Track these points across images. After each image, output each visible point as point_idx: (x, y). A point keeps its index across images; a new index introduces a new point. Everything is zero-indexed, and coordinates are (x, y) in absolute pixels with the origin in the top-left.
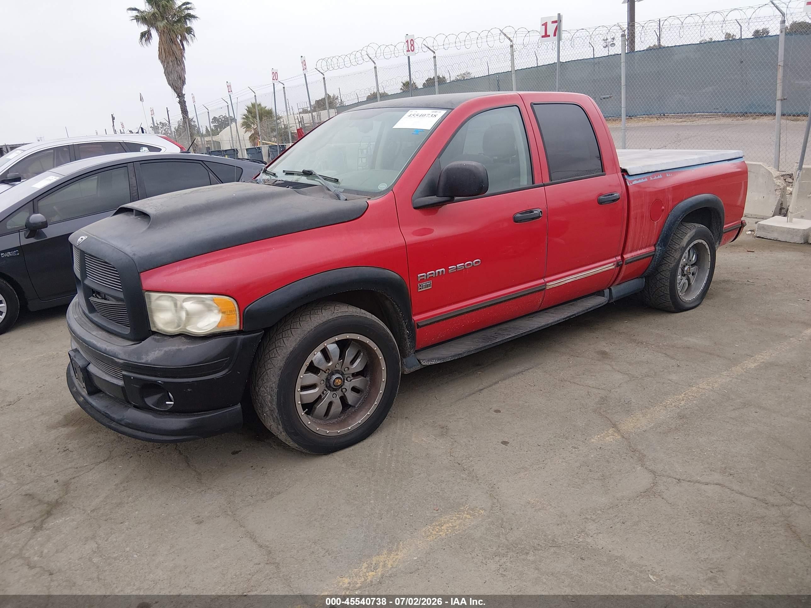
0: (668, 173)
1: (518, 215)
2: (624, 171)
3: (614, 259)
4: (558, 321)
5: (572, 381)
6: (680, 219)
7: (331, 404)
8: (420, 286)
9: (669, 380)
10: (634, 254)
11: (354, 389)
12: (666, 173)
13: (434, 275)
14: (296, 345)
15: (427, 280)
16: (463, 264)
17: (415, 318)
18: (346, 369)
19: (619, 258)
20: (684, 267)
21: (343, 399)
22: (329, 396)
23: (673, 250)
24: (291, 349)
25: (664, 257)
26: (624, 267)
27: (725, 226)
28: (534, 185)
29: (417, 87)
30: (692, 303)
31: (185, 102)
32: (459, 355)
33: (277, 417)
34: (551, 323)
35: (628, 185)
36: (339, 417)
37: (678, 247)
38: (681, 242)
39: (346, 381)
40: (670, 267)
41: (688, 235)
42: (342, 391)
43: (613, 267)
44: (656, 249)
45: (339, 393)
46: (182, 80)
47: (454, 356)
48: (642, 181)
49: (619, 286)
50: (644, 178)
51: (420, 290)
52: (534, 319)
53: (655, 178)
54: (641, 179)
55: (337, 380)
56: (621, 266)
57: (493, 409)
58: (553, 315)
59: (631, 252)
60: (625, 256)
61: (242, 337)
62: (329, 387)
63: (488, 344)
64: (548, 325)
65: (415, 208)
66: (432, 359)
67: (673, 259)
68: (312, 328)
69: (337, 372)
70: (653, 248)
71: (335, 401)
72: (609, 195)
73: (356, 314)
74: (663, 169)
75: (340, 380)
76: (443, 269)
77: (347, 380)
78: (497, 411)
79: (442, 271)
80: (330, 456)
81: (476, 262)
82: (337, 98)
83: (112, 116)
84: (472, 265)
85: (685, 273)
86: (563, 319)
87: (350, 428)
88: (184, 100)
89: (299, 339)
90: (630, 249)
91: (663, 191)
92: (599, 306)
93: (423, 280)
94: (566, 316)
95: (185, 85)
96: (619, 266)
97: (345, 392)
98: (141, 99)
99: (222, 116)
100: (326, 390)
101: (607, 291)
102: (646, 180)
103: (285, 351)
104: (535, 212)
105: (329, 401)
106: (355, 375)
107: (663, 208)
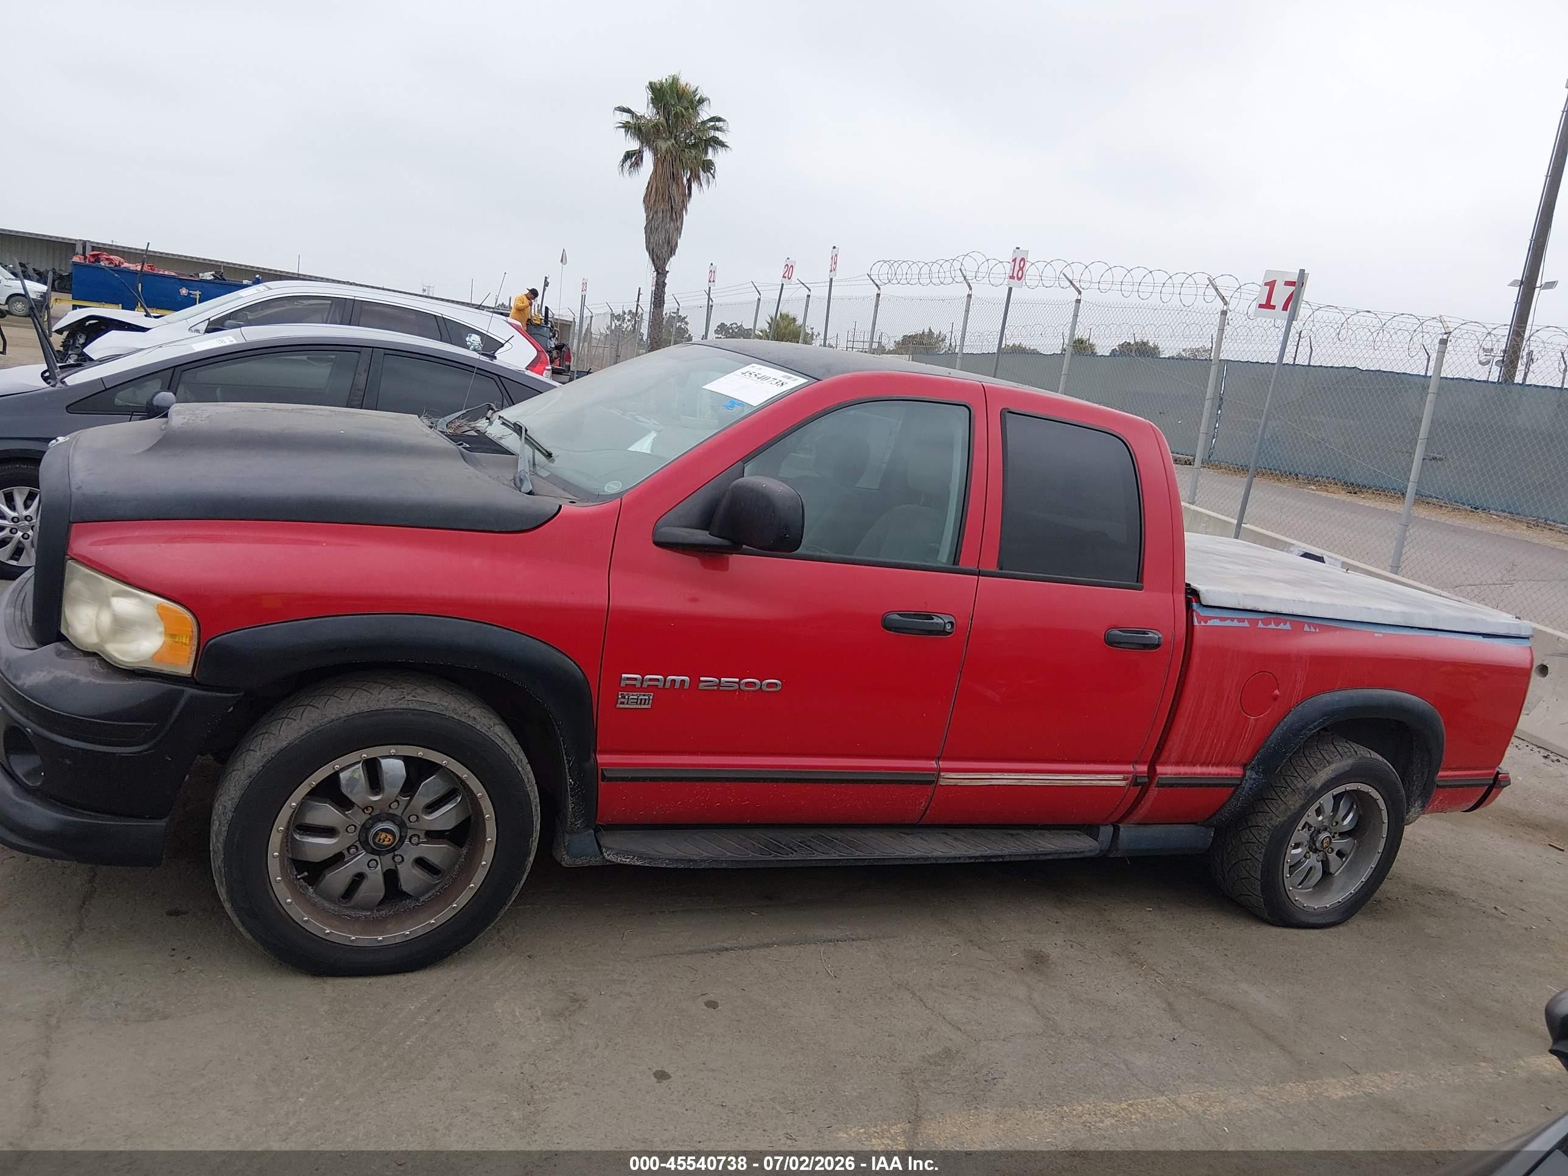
0: (1309, 625)
1: (896, 617)
2: (1192, 594)
3: (1130, 768)
4: (955, 858)
5: (918, 994)
6: (1315, 727)
7: (360, 877)
8: (623, 697)
9: (1125, 1062)
10: (1183, 769)
11: (421, 862)
12: (1304, 623)
13: (660, 685)
14: (296, 739)
15: (641, 689)
16: (737, 680)
17: (602, 759)
18: (413, 818)
19: (1145, 768)
20: (1319, 832)
21: (391, 877)
22: (360, 861)
23: (1289, 790)
24: (284, 744)
25: (1261, 797)
26: (1154, 791)
27: (1440, 773)
28: (955, 566)
29: (1096, 353)
30: (1317, 915)
31: (664, 285)
32: (690, 861)
33: (219, 868)
34: (936, 858)
35: (1196, 623)
36: (371, 910)
37: (1300, 785)
38: (1310, 777)
39: (407, 842)
40: (1273, 822)
41: (1333, 766)
42: (393, 858)
43: (1123, 783)
44: (1244, 775)
45: (387, 861)
46: (671, 247)
47: (677, 860)
48: (1235, 623)
49: (1141, 828)
50: (1240, 620)
51: (622, 706)
52: (909, 838)
53: (1272, 626)
54: (1232, 620)
55: (383, 835)
56: (1146, 787)
57: (706, 998)
58: (955, 843)
59: (1177, 763)
60: (1160, 769)
61: (190, 691)
62: (365, 841)
63: (767, 858)
64: (928, 858)
65: (657, 544)
66: (626, 853)
67: (1283, 807)
68: (342, 715)
69: (391, 818)
70: (1237, 771)
71: (368, 875)
72: (1137, 632)
73: (452, 715)
74: (1295, 613)
75: (389, 836)
76: (686, 678)
77: (410, 841)
78: (712, 1005)
79: (683, 681)
80: (318, 980)
81: (769, 683)
82: (943, 340)
83: (546, 280)
84: (758, 687)
85: (1318, 845)
86: (970, 858)
87: (380, 938)
88: (664, 282)
89: (306, 728)
90: (1174, 756)
91: (1285, 659)
92: (1071, 856)
93: (631, 688)
94: (978, 854)
95: (673, 257)
96: (1141, 786)
97: (400, 863)
98: (563, 260)
99: (736, 324)
100: (357, 848)
101: (1106, 832)
102: (1246, 624)
103: (273, 744)
104: (936, 620)
105: (357, 870)
106: (433, 836)
107: (1277, 692)
